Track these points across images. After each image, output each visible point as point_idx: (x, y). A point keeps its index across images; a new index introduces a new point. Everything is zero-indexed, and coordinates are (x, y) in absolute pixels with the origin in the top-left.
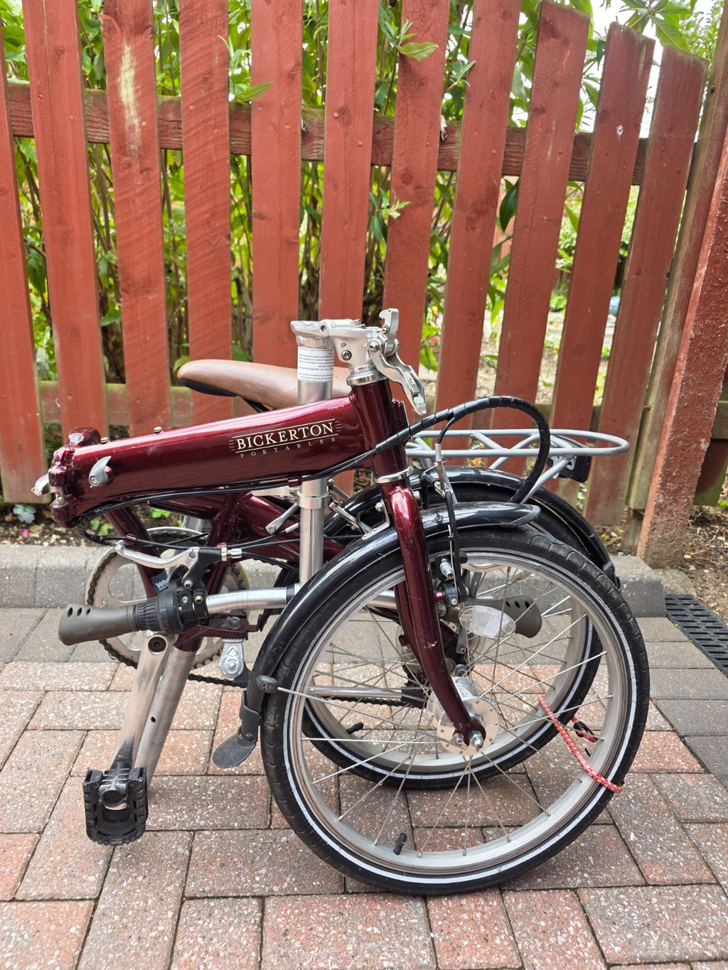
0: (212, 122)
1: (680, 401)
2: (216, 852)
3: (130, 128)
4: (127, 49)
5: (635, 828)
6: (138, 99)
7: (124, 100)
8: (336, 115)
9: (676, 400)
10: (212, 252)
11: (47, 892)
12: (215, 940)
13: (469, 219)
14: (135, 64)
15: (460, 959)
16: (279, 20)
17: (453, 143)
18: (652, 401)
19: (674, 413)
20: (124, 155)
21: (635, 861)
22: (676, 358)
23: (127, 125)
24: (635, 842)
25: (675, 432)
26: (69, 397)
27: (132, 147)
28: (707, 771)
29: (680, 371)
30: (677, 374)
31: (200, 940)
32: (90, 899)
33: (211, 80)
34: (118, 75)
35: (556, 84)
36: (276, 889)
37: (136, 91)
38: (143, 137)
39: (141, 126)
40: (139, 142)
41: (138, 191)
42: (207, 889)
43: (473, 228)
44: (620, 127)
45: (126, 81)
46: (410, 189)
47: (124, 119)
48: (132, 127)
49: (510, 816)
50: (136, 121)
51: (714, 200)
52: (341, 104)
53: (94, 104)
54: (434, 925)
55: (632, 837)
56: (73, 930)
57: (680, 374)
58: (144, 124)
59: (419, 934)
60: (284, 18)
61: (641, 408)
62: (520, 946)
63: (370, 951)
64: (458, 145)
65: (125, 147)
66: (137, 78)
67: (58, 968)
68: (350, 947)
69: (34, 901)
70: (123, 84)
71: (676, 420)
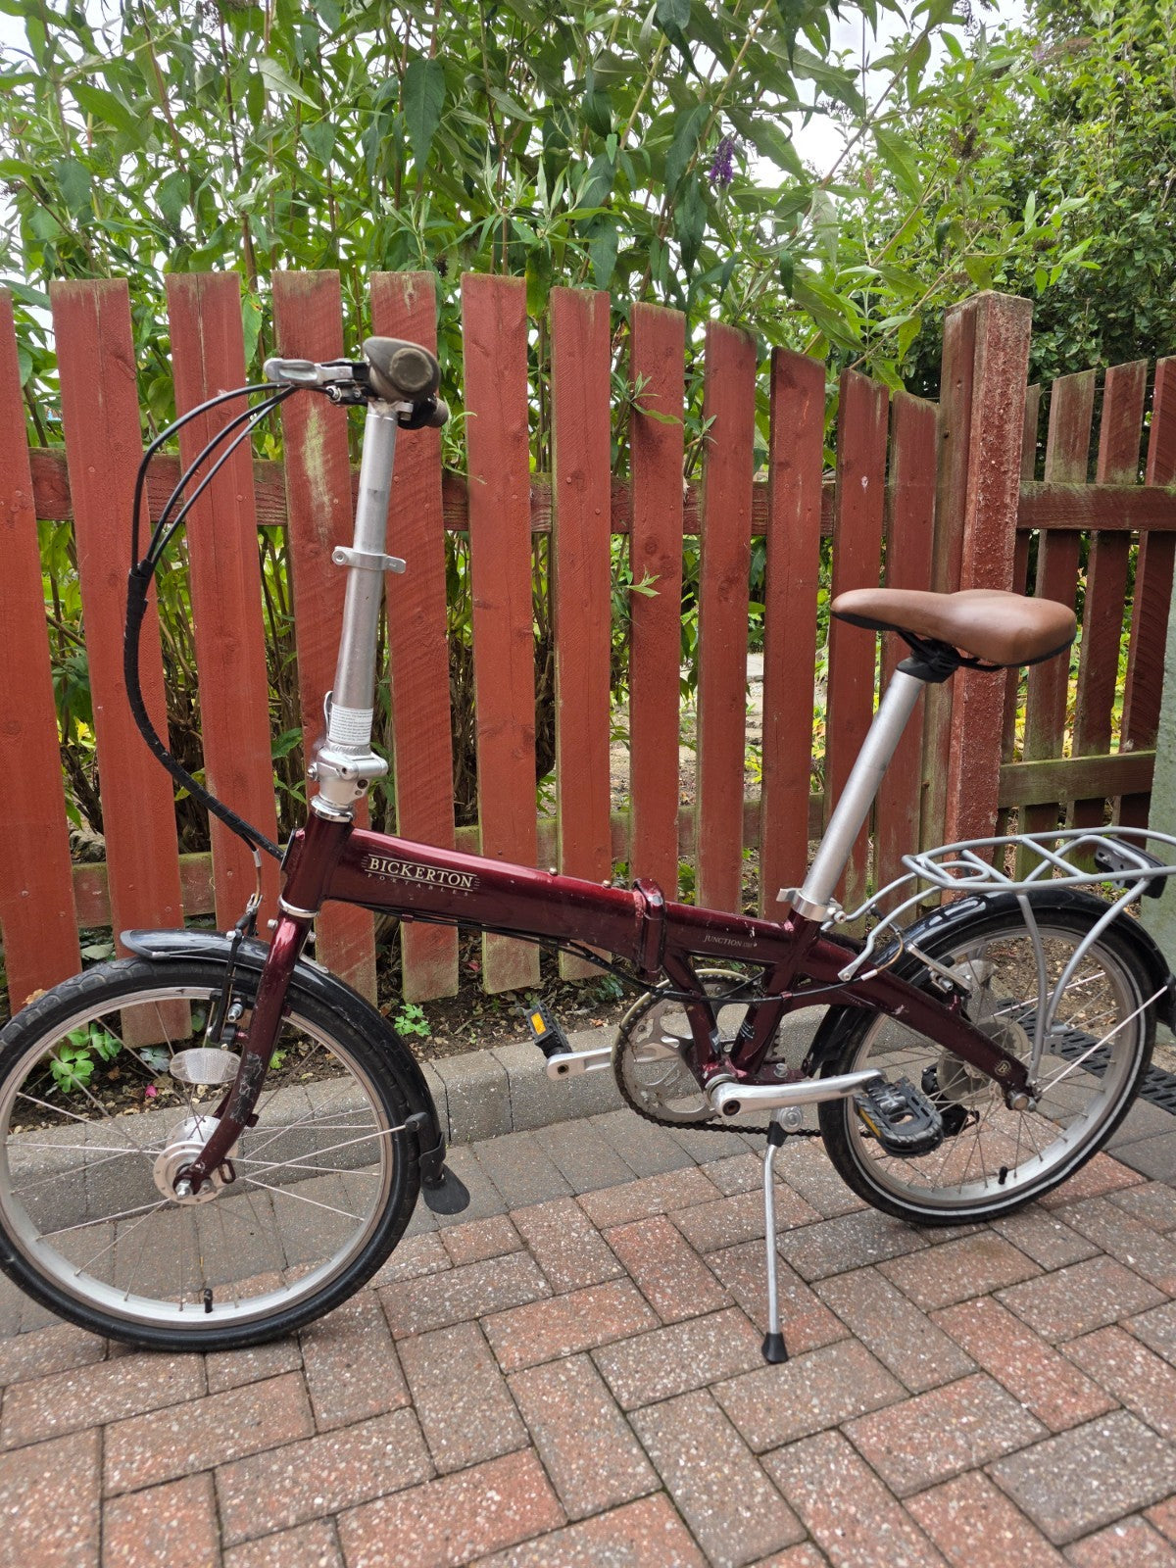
0: (423, 494)
1: (964, 772)
2: (750, 1399)
3: (318, 507)
4: (314, 411)
5: (1128, 1250)
6: (328, 472)
7: (310, 473)
8: (569, 479)
9: (959, 771)
10: (426, 654)
11: (603, 1500)
12: (825, 1482)
13: (722, 589)
14: (324, 428)
15: (1066, 1416)
16: (500, 375)
17: (694, 504)
18: (931, 775)
19: (959, 786)
20: (311, 541)
21: (1149, 1282)
22: (950, 724)
23: (314, 504)
24: (1136, 1264)
25: (963, 809)
26: (230, 874)
27: (321, 530)
28: (1150, 1179)
29: (957, 738)
30: (954, 742)
31: (810, 1487)
32: (657, 1491)
33: (419, 446)
34: (302, 443)
35: (798, 436)
36: (843, 1414)
37: (326, 462)
38: (335, 518)
39: (332, 504)
40: (330, 524)
41: (328, 585)
42: (773, 1437)
43: (726, 599)
44: (865, 479)
45: (313, 451)
46: (655, 560)
47: (309, 497)
48: (321, 506)
49: (1008, 1274)
50: (326, 499)
51: (966, 550)
52: (572, 470)
53: (264, 477)
54: (1019, 1396)
55: (1131, 1260)
56: (668, 1526)
57: (959, 742)
58: (336, 501)
59: (1013, 1408)
60: (506, 373)
61: (919, 785)
62: (1107, 1389)
63: (982, 1438)
64: (699, 506)
65: (311, 531)
66: (326, 445)
67: (690, 1567)
68: (961, 1442)
69: (597, 1514)
70: (309, 453)
71: (963, 794)
